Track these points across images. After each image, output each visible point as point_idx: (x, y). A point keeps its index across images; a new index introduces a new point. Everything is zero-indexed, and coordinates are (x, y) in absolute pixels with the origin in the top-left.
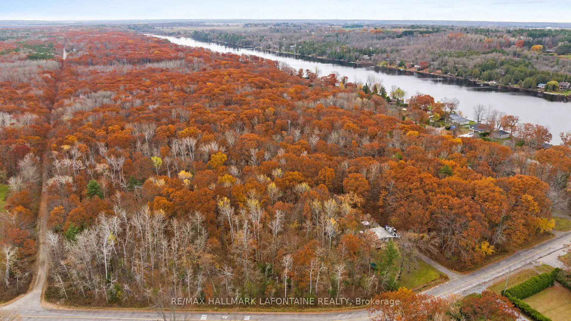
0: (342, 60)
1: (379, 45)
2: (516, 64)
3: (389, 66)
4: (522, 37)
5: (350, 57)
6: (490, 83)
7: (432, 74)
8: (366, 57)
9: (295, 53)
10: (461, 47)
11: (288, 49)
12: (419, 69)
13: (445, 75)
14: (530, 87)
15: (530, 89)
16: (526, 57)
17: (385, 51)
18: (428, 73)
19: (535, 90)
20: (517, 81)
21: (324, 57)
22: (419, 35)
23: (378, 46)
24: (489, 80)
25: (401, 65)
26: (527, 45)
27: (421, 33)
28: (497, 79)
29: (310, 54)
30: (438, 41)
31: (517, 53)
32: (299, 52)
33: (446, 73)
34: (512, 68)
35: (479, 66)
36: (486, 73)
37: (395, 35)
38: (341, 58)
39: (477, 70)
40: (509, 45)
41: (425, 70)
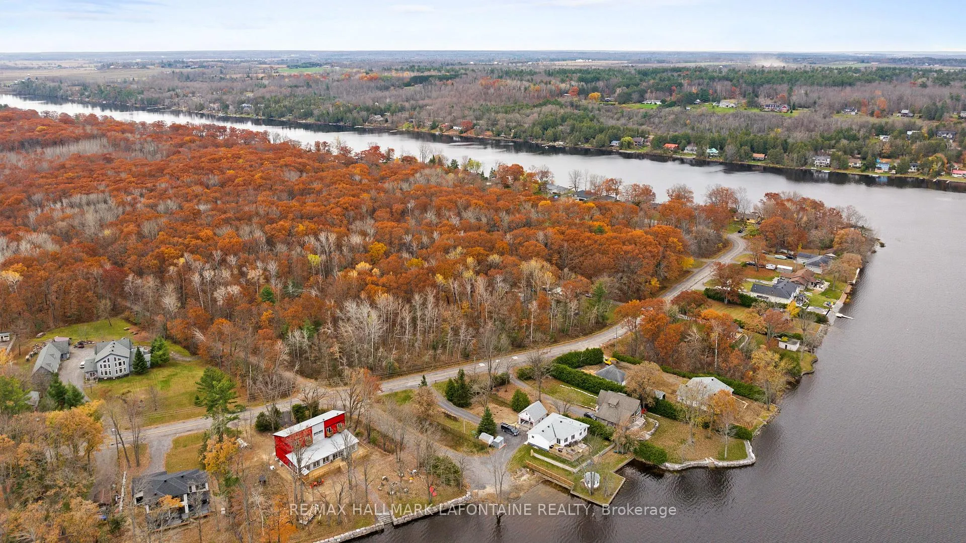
0: (341, 124)
1: (389, 98)
2: (581, 119)
3: (416, 130)
4: (573, 83)
5: (355, 119)
6: (556, 144)
7: (480, 137)
8: (378, 118)
9: (255, 117)
10: (504, 98)
11: (239, 109)
12: (461, 132)
13: (497, 138)
14: (603, 146)
15: (604, 148)
16: (585, 109)
17: (402, 109)
18: (473, 135)
19: (609, 149)
20: (587, 140)
21: (310, 121)
22: (437, 82)
23: (388, 100)
24: (555, 141)
25: (434, 127)
26: (582, 92)
27: (441, 79)
28: (564, 139)
29: (283, 116)
30: (471, 91)
31: (575, 104)
32: (264, 115)
33: (499, 135)
34: (578, 125)
35: (539, 124)
36: (550, 132)
37: (401, 82)
38: (338, 121)
39: (538, 129)
40: (561, 93)
41: (469, 132)
